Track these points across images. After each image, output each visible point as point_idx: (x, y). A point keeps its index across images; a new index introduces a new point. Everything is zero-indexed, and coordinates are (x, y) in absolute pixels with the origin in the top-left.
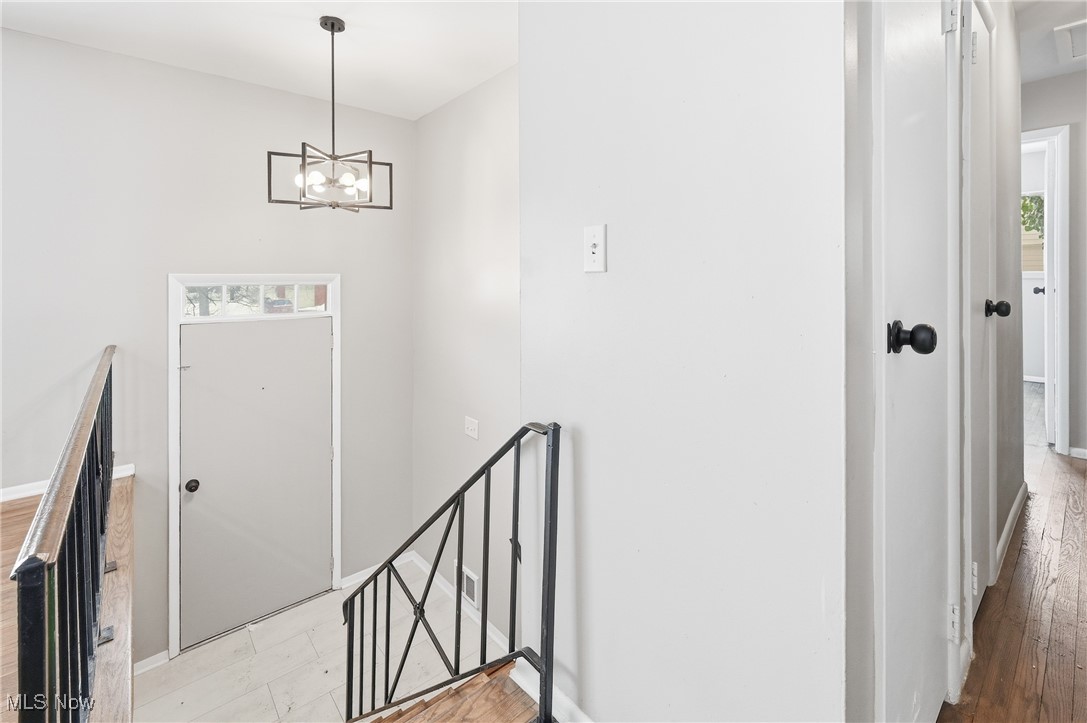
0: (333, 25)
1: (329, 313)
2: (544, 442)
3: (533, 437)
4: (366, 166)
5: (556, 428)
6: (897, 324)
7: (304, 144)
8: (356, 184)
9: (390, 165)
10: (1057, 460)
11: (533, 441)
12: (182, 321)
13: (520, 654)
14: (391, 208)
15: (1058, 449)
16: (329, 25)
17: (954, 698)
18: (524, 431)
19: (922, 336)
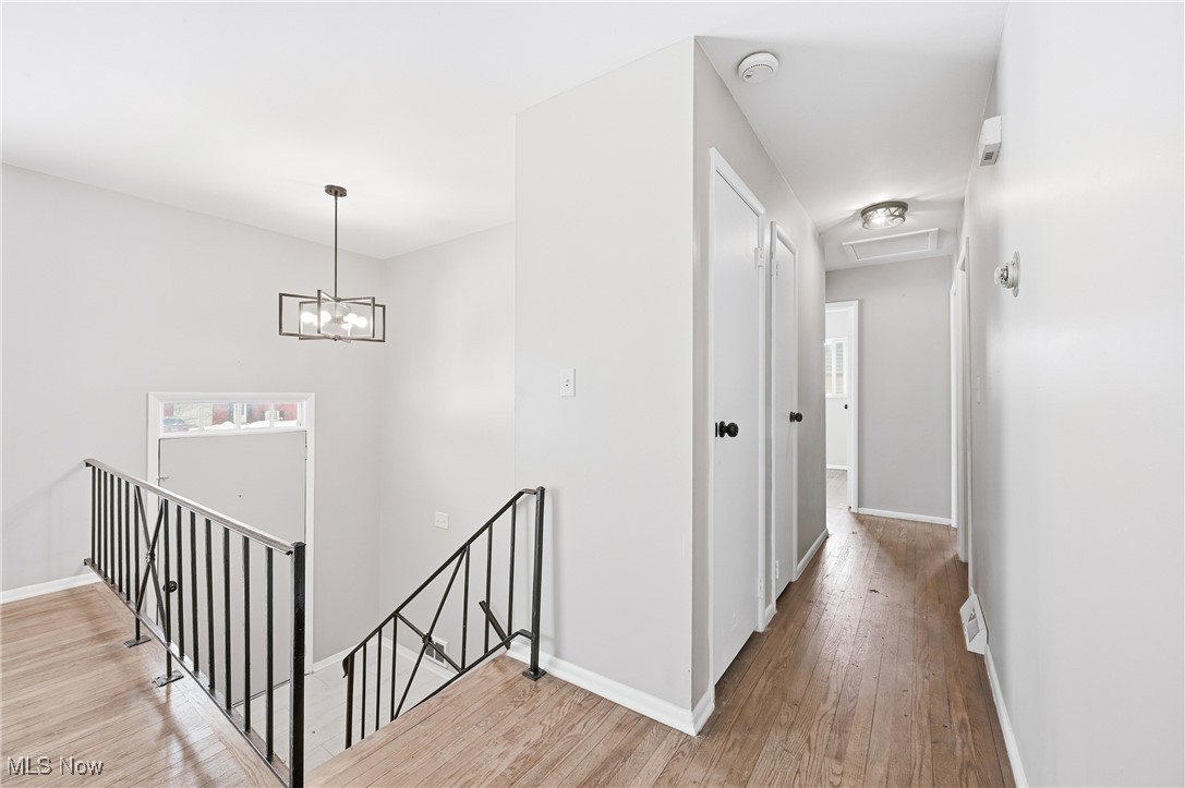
0: (337, 191)
1: (303, 427)
2: (534, 500)
3: (526, 498)
4: (370, 308)
5: (542, 490)
6: (722, 423)
7: (319, 291)
8: (357, 321)
9: (384, 306)
10: (851, 516)
11: (526, 501)
12: (162, 435)
13: (517, 633)
14: (384, 341)
15: (852, 510)
16: (333, 191)
17: (761, 629)
18: (520, 494)
19: (732, 429)
